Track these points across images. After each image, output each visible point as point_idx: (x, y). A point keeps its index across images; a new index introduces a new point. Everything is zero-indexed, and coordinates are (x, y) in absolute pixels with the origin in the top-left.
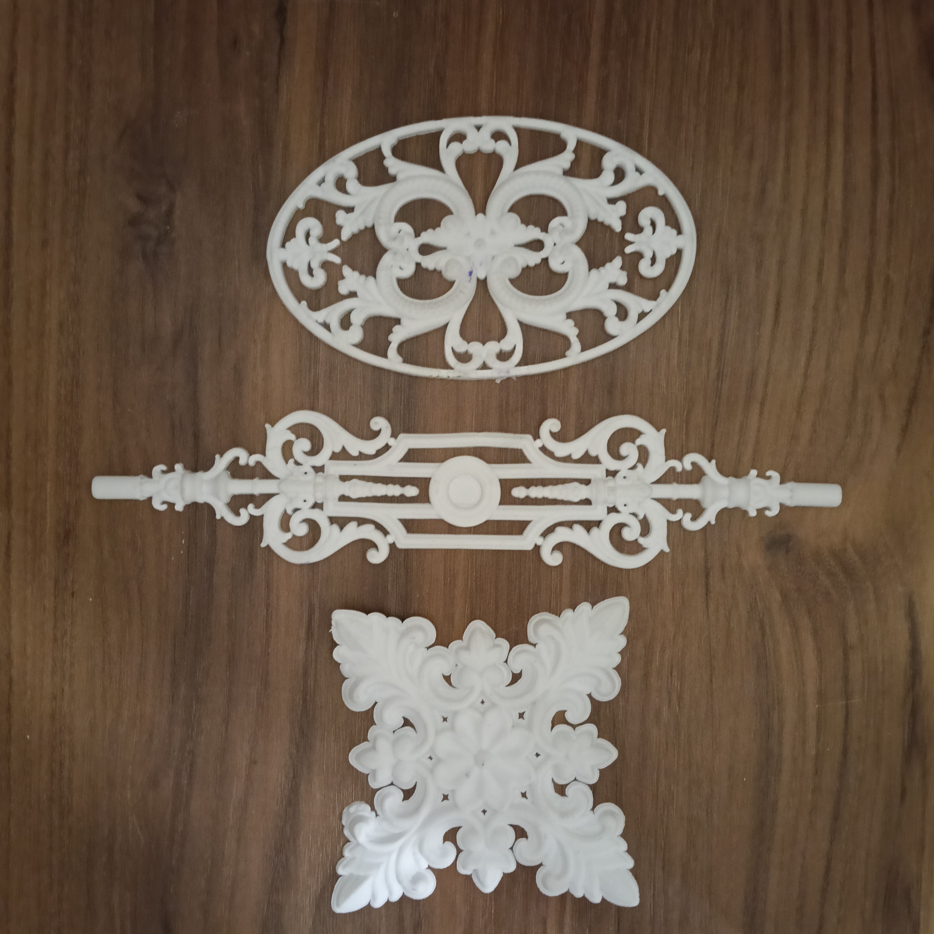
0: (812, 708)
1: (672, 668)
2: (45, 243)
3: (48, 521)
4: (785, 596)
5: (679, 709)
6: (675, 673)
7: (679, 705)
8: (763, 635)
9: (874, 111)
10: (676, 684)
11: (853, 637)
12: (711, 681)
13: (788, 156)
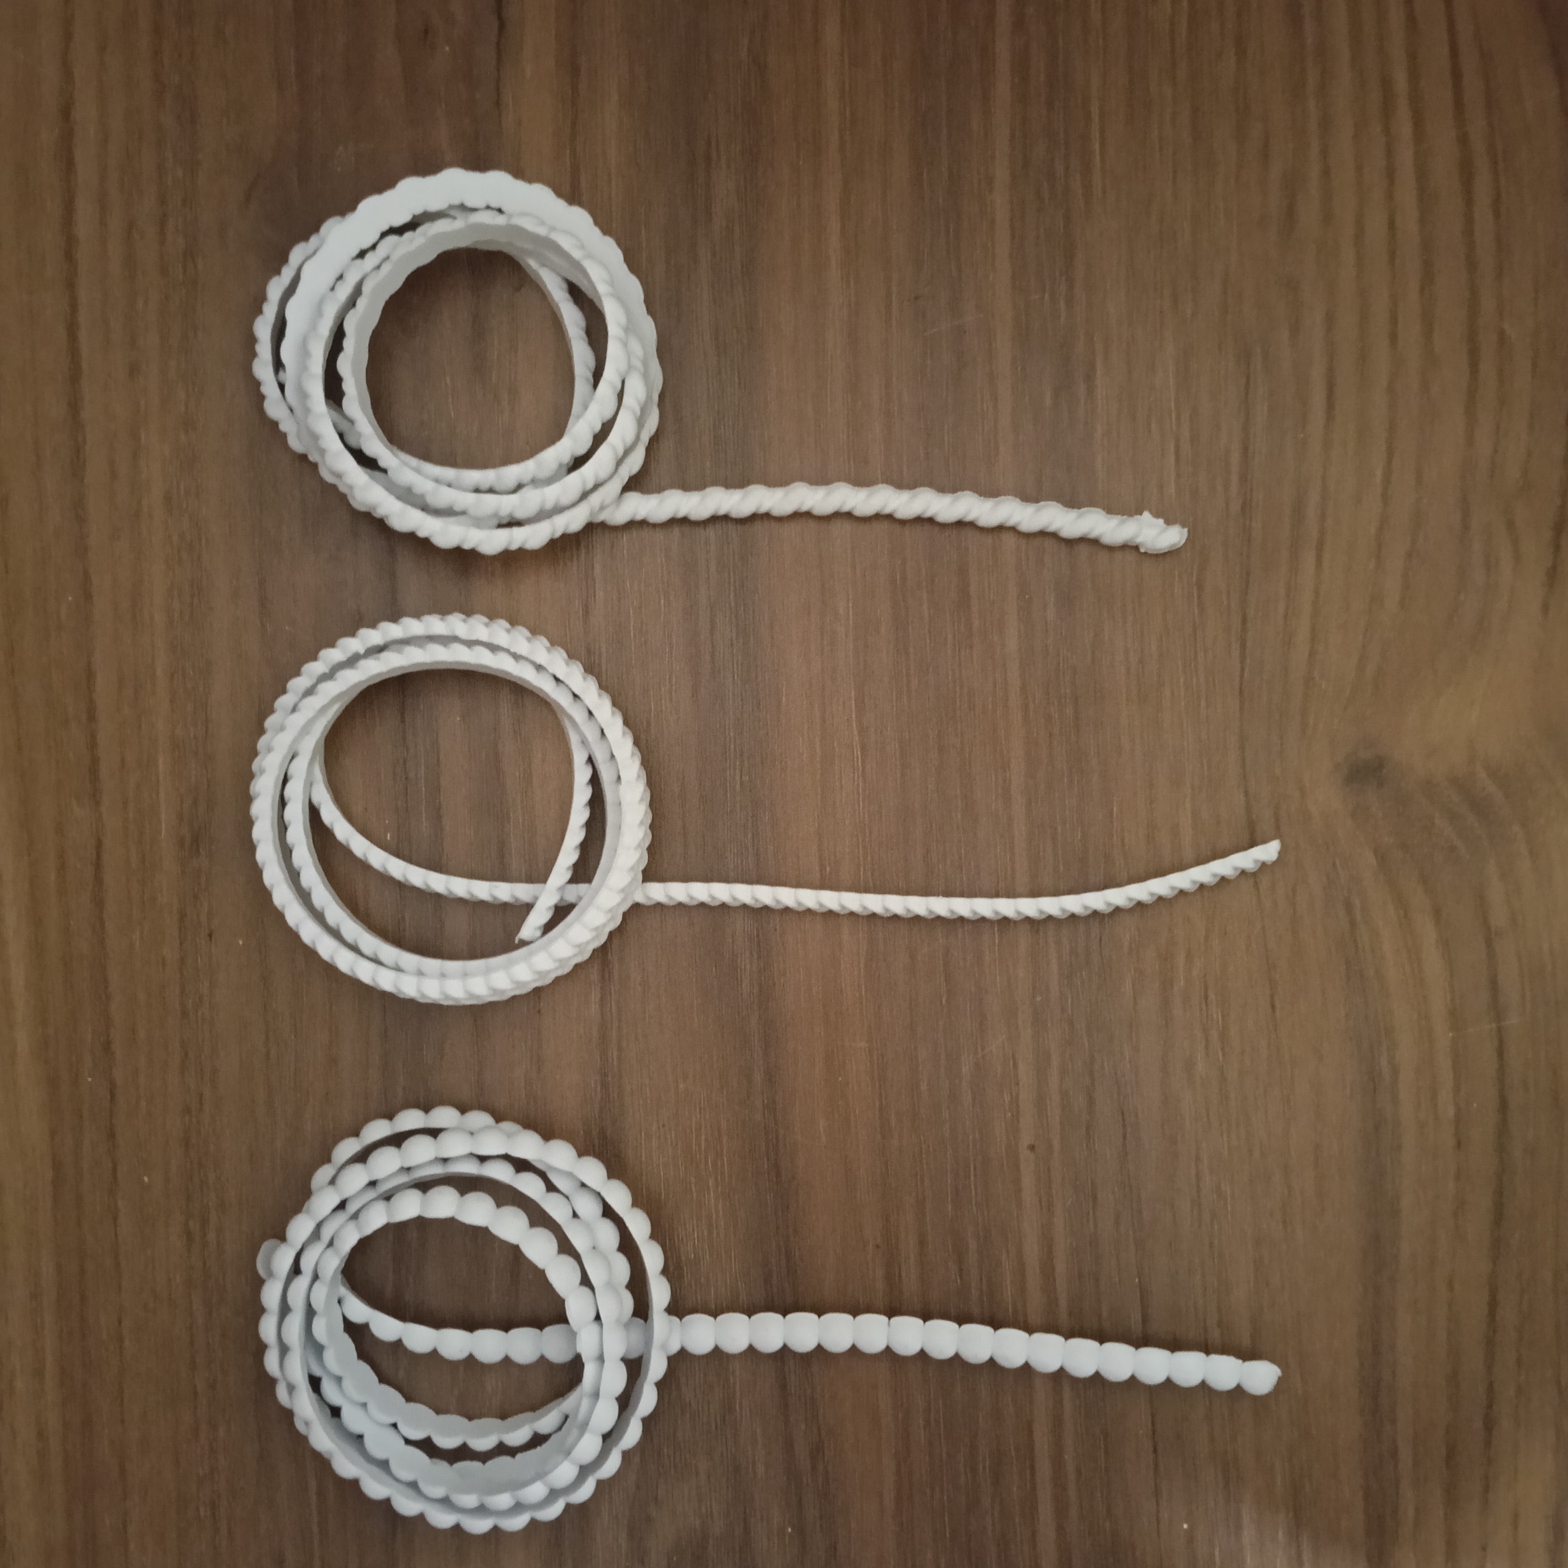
0: (1443, 1037)
1: (1206, 989)
2: (134, 370)
3: (163, 817)
4: (1382, 857)
5: (1224, 1055)
6: (1212, 997)
7: (1222, 1049)
8: (1353, 924)
9: (1456, 75)
10: (1215, 1016)
11: (1499, 918)
12: (1273, 1007)
13: (1324, 153)
